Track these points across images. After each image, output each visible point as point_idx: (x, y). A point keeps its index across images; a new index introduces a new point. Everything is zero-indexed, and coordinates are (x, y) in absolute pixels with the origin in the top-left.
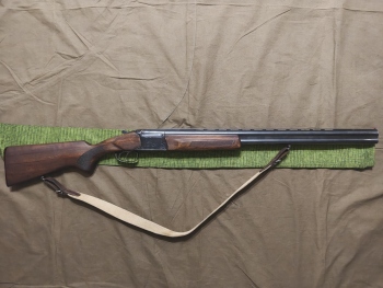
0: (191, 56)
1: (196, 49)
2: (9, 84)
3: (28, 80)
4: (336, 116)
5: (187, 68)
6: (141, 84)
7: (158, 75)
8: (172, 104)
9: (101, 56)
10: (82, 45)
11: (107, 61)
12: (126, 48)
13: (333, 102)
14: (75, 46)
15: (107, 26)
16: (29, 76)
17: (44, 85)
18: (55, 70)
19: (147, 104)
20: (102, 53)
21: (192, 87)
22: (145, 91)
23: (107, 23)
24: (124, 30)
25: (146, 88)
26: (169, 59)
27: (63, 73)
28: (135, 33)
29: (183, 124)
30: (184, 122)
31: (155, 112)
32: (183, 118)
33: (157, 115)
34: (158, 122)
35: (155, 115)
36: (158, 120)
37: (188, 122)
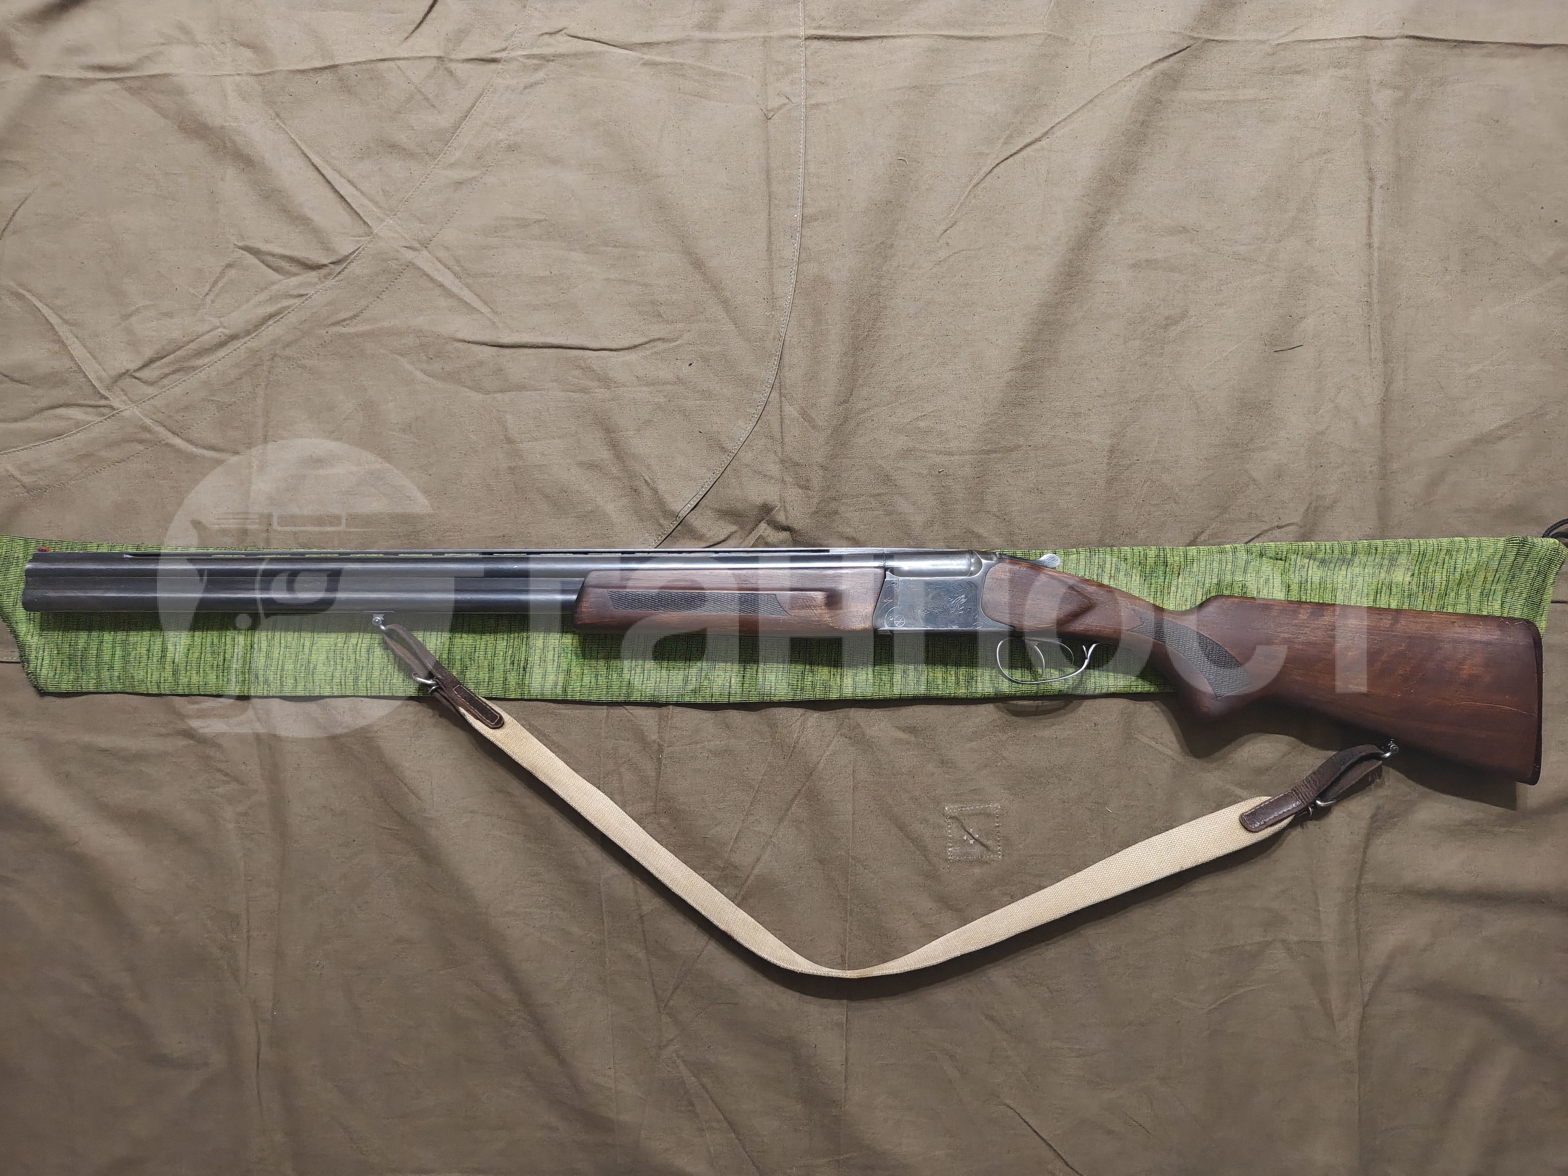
0: (790, 252)
1: (806, 220)
2: (54, 380)
3: (127, 361)
4: (1385, 475)
5: (772, 300)
6: (587, 370)
7: (657, 330)
8: (716, 445)
9: (423, 260)
10: (345, 217)
11: (447, 279)
12: (523, 224)
13: (1368, 418)
14: (318, 219)
15: (446, 136)
16: (133, 344)
17: (192, 381)
18: (237, 319)
19: (615, 446)
20: (425, 244)
21: (793, 375)
22: (601, 393)
23: (444, 121)
24: (512, 148)
25: (606, 381)
26: (698, 265)
27: (273, 330)
28: (555, 162)
29: (763, 525)
30: (767, 518)
31: (647, 478)
32: (759, 501)
33: (655, 491)
34: (662, 521)
35: (646, 492)
36: (660, 513)
37: (781, 518)
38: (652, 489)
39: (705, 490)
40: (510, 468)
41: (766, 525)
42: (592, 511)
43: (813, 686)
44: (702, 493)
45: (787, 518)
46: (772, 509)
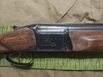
29: (85, 19)
30: (87, 17)
31: (53, 4)
32: (85, 12)
33: (55, 8)
34: (57, 17)
35: (52, 9)
36: (56, 15)
37: (91, 17)
38: (54, 8)
39: (69, 9)
40: (15, 2)
41: (86, 19)
42: (37, 14)
43: (100, 66)
44: (68, 10)
45: (93, 17)
46: (88, 14)
